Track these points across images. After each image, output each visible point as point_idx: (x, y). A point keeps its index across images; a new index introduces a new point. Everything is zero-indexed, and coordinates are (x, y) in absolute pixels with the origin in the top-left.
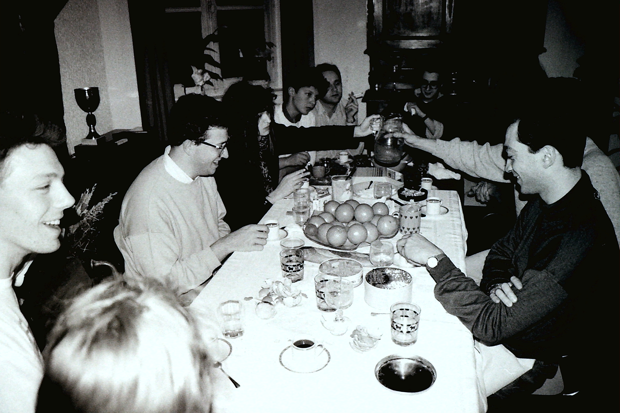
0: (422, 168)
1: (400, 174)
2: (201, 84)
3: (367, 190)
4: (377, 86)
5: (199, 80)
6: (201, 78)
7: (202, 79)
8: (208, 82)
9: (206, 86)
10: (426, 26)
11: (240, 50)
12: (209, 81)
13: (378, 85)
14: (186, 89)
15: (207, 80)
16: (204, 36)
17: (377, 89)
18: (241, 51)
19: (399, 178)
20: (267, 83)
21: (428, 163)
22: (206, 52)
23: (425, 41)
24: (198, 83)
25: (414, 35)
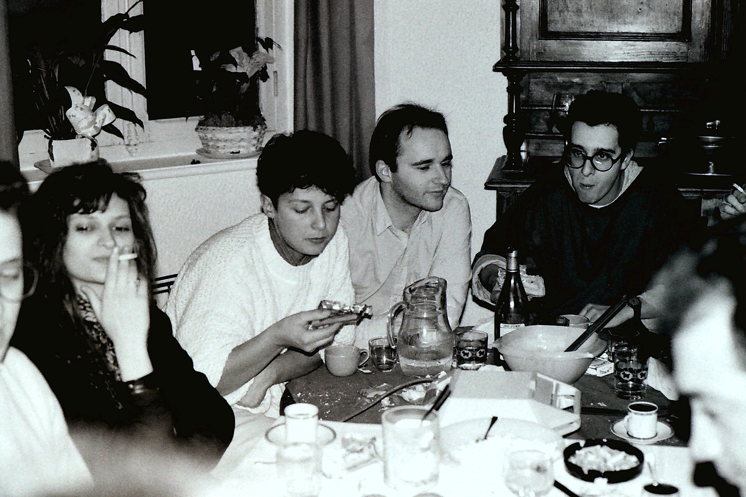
0: (631, 370)
1: (572, 390)
2: (90, 135)
3: (481, 442)
4: (523, 147)
5: (85, 123)
6: (90, 117)
7: (94, 122)
8: (110, 129)
9: (105, 138)
10: (645, 8)
11: (193, 52)
12: (110, 125)
13: (528, 146)
14: (55, 143)
15: (107, 122)
16: (105, 17)
17: (523, 155)
18: (197, 55)
19: (570, 402)
20: (256, 133)
21: (649, 357)
22: (110, 56)
23: (641, 45)
24: (83, 132)
25: (615, 28)
